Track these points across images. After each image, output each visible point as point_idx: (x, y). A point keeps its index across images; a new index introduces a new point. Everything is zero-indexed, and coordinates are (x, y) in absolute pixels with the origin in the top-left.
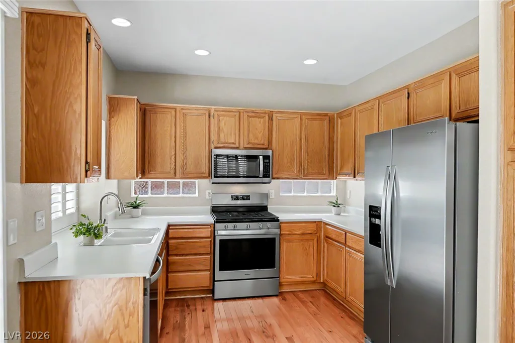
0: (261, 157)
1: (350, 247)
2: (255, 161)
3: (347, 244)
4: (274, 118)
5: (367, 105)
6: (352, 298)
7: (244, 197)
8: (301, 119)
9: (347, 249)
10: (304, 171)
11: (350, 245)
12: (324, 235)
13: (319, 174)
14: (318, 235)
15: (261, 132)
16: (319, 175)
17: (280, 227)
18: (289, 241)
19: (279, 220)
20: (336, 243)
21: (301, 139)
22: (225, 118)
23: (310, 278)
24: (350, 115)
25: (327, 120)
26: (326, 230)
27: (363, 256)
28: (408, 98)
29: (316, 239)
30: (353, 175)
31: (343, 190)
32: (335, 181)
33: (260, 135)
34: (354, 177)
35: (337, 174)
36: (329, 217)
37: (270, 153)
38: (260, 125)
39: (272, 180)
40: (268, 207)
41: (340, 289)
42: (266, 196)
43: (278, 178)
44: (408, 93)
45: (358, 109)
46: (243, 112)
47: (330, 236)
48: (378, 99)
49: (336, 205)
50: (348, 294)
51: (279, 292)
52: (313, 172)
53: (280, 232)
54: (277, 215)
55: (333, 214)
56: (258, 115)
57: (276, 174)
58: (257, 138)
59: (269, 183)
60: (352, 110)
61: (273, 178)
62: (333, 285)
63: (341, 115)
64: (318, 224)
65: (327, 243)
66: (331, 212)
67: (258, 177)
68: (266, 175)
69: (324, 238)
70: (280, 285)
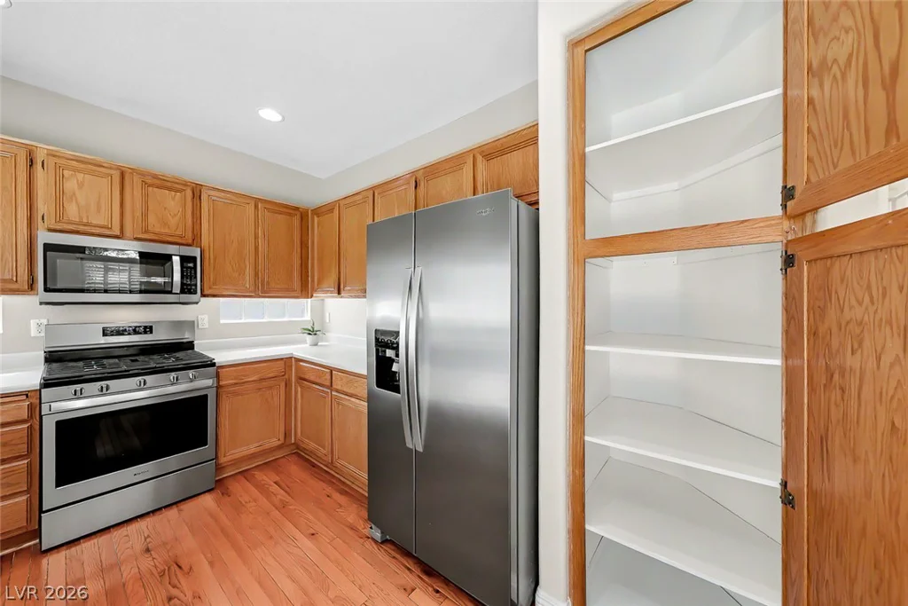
0: (176, 260)
1: (337, 391)
2: (163, 265)
3: (334, 386)
4: (204, 197)
5: (357, 198)
6: (343, 462)
7: (137, 329)
8: (256, 207)
9: (333, 393)
10: (263, 285)
11: (339, 387)
12: (296, 376)
13: (287, 290)
14: (286, 376)
15: (175, 215)
16: (287, 292)
17: (218, 375)
18: (236, 394)
19: (215, 363)
20: (314, 386)
21: (256, 237)
22: (80, 176)
23: (274, 442)
24: (331, 211)
25: (298, 216)
26: (298, 368)
27: (366, 404)
28: (416, 187)
29: (283, 384)
30: (336, 291)
31: (320, 313)
32: (309, 300)
33: (173, 222)
34: (339, 293)
35: (314, 290)
36: (302, 349)
37: (196, 252)
38: (172, 203)
39: (203, 299)
40: (195, 342)
41: (322, 451)
42: (191, 325)
43: (214, 296)
44: (416, 182)
45: (342, 203)
46: (130, 173)
47: (307, 377)
48: (373, 189)
49: (312, 332)
50: (336, 457)
51: (217, 481)
52: (279, 286)
53: (218, 382)
54: (211, 355)
55: (308, 345)
56: (169, 184)
57: (210, 288)
58: (165, 224)
59: (197, 303)
60: (335, 205)
61: (203, 295)
62: (312, 445)
63: (318, 212)
64: (288, 361)
65: (302, 387)
66: (305, 342)
67: (170, 292)
68: (187, 289)
69: (297, 382)
70: (219, 468)
